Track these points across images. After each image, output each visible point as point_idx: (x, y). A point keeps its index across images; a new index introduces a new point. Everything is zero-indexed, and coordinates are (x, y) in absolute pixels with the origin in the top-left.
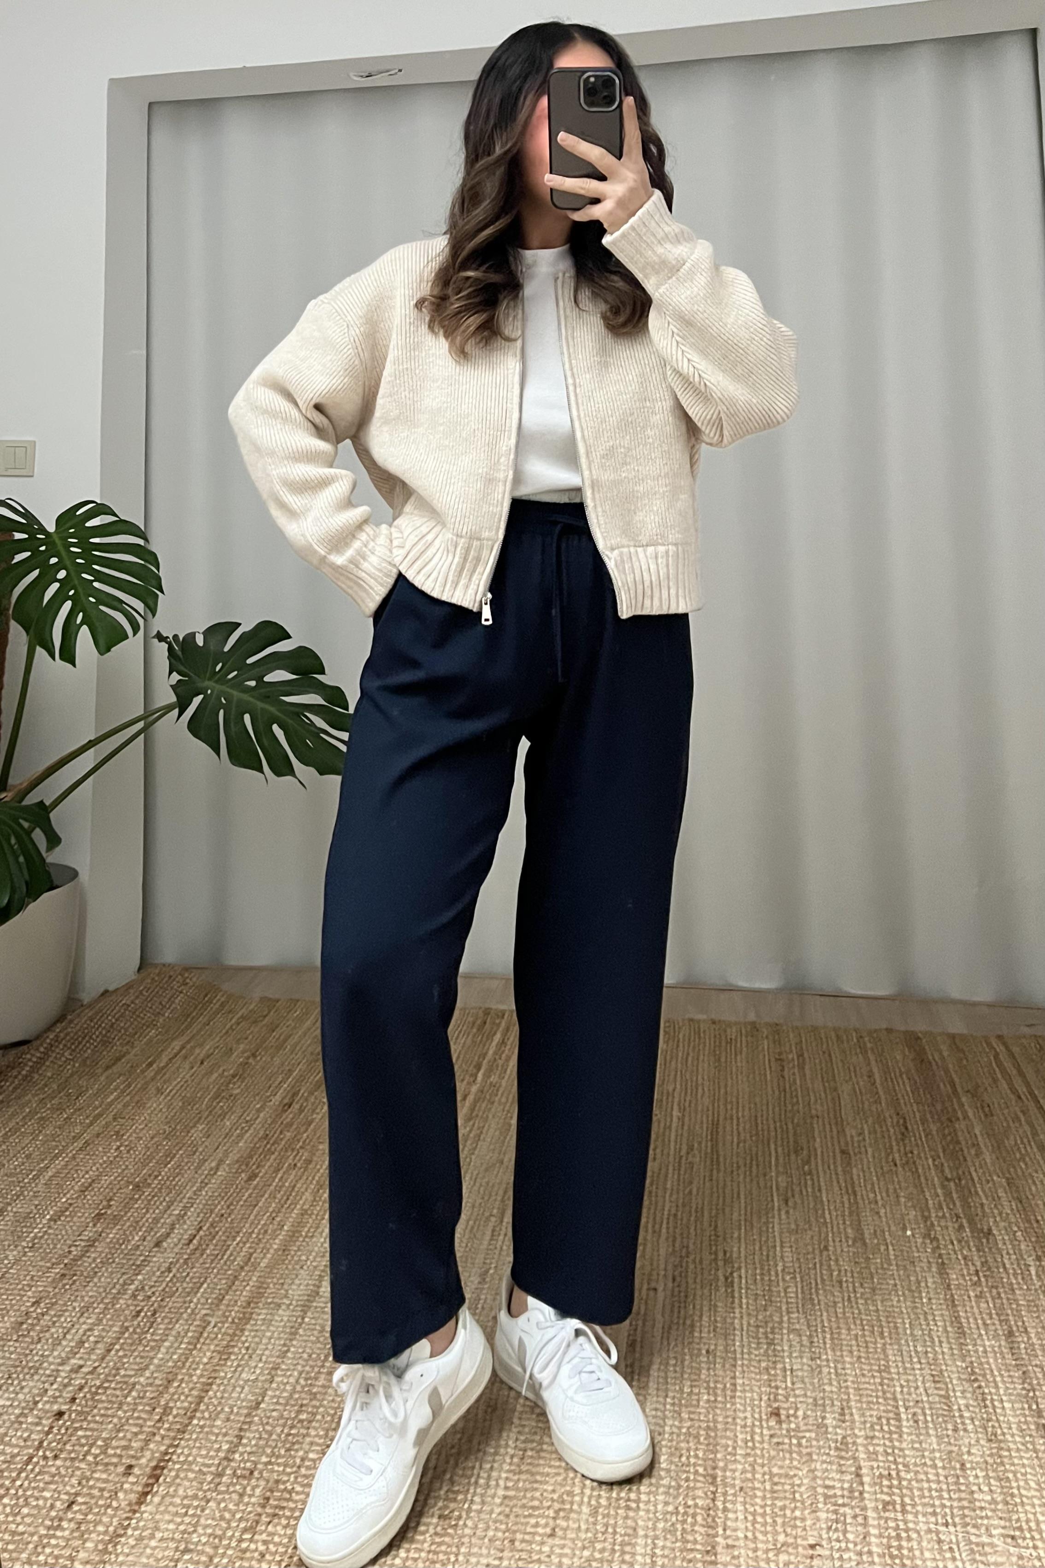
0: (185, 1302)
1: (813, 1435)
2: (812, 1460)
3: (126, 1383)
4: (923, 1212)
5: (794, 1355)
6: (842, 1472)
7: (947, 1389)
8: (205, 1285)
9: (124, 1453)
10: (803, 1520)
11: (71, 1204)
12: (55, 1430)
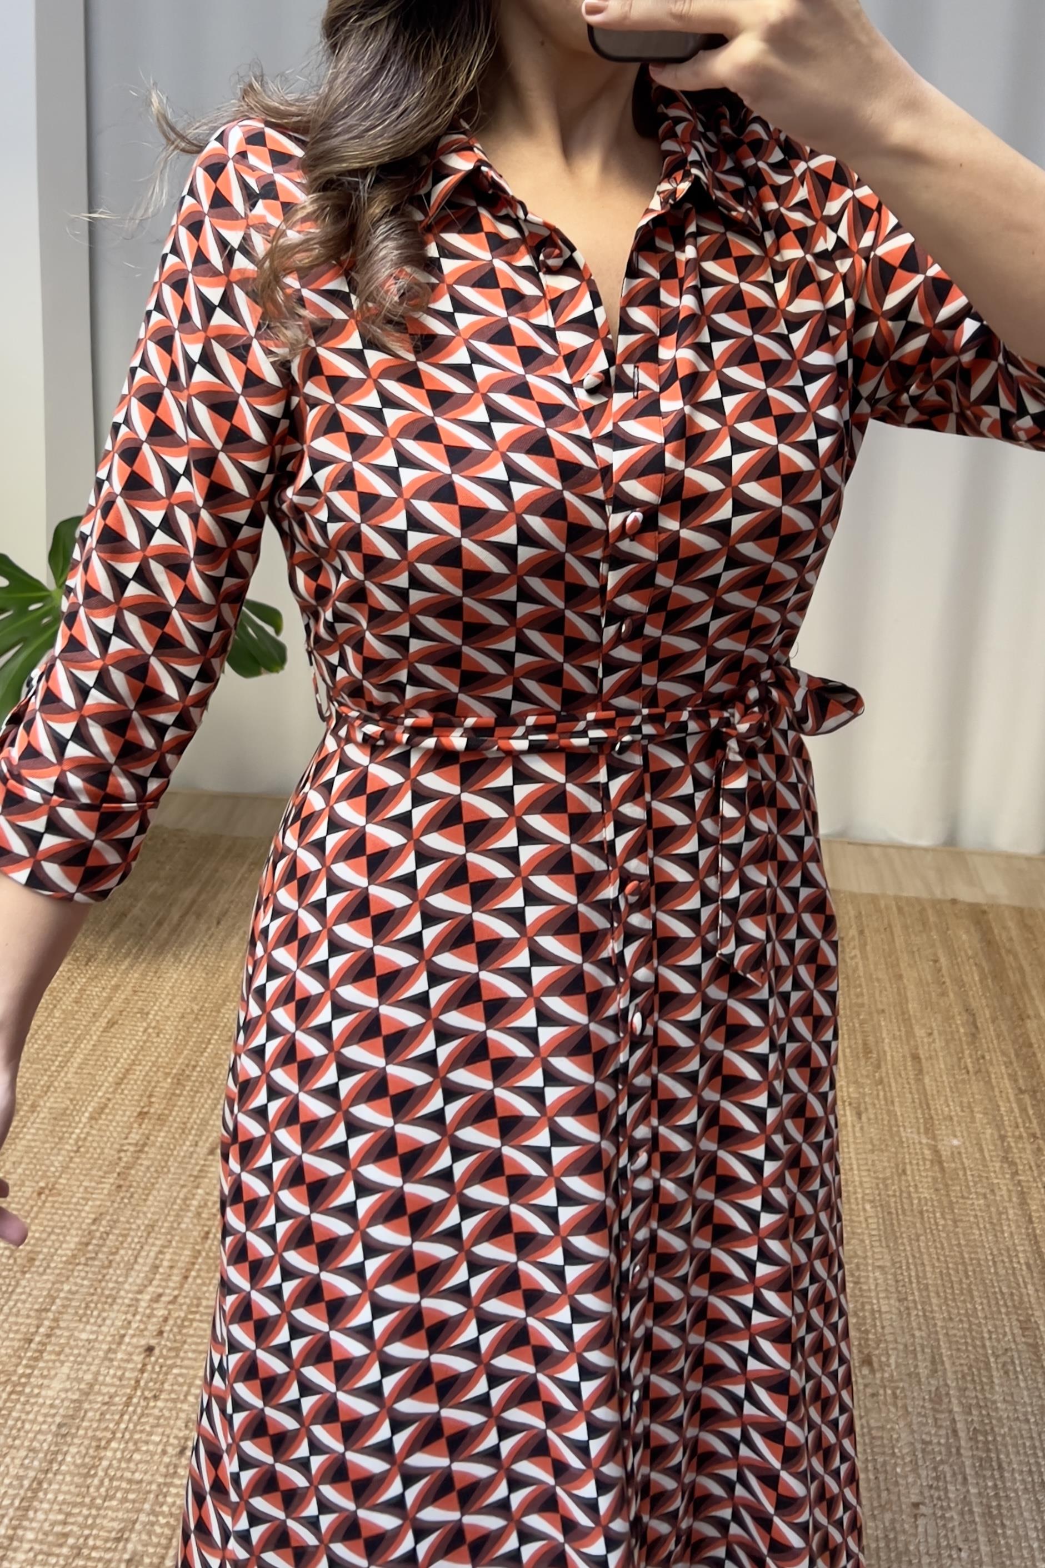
1: (906, 1386)
2: (908, 1413)
4: (999, 1130)
5: (882, 1295)
6: (940, 1427)
7: (1035, 1337)
10: (906, 1477)
11: (109, 1100)
12: (149, 1367)
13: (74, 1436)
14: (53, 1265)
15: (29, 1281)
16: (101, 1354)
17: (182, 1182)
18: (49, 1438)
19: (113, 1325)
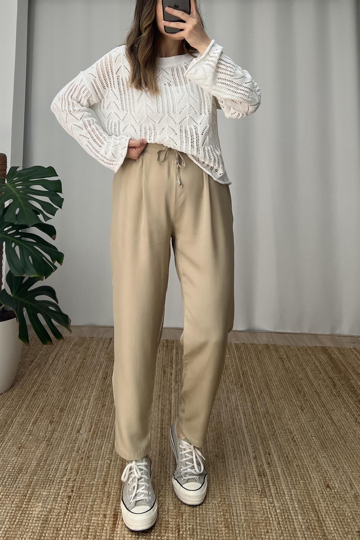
0: (99, 453)
1: (344, 493)
2: (347, 502)
3: (89, 484)
4: (352, 413)
5: (327, 465)
8: (103, 447)
9: (100, 509)
10: (352, 523)
11: (39, 418)
12: (70, 503)
13: (48, 527)
14: (29, 471)
15: (21, 476)
16: (52, 499)
17: (69, 442)
18: (39, 528)
19: (54, 489)
